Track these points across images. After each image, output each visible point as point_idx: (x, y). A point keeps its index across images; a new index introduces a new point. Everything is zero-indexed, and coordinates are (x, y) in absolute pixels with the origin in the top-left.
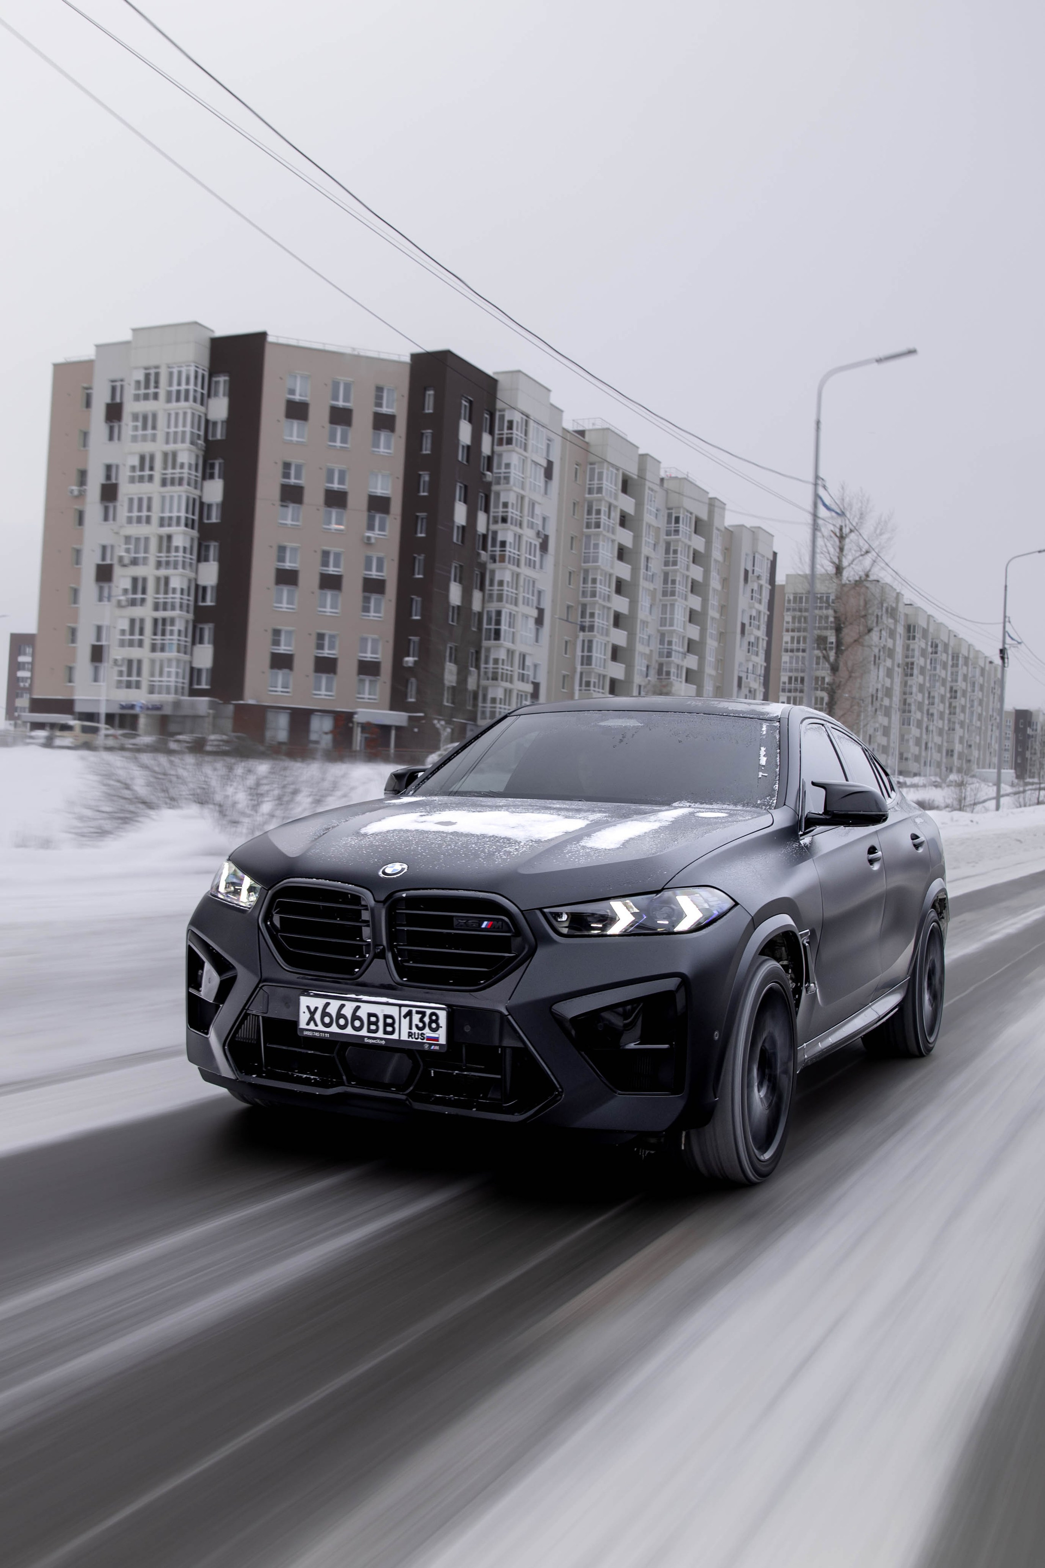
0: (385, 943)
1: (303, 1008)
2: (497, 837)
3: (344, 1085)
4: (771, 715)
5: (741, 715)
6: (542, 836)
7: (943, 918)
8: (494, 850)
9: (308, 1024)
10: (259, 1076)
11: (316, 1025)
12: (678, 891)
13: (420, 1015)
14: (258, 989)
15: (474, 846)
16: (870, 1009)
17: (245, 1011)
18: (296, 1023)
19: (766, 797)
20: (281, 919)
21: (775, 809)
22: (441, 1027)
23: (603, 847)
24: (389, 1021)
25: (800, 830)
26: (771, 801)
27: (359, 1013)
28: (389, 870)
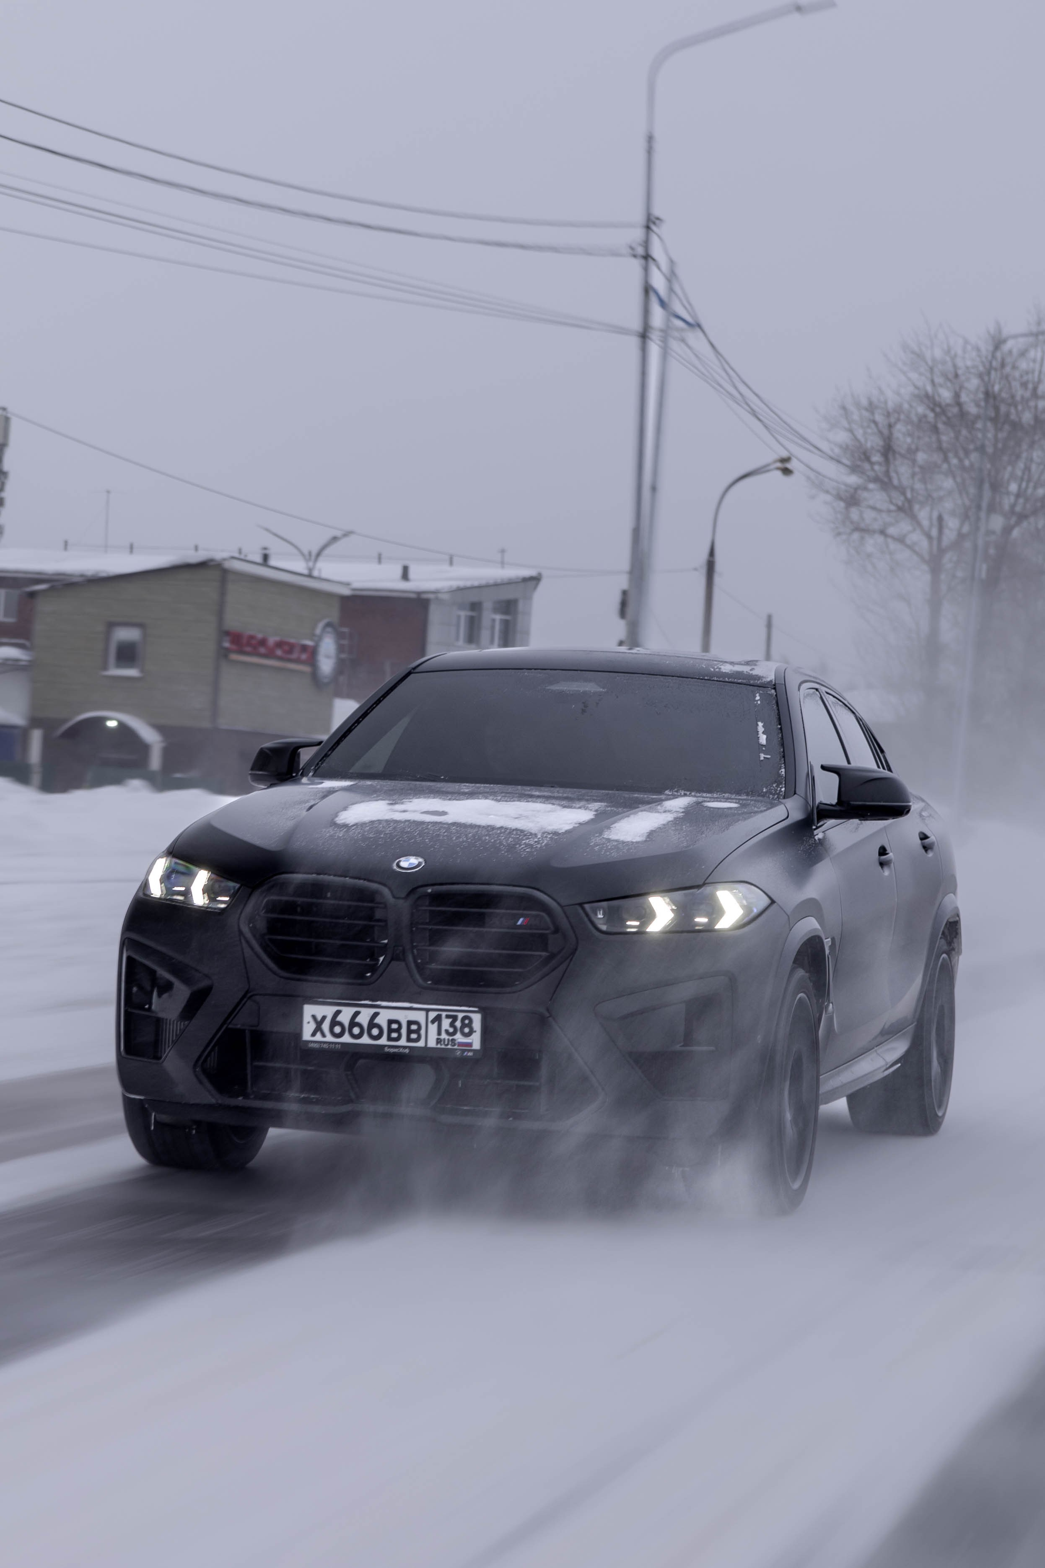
0: (404, 943)
1: (307, 1018)
3: (352, 1103)
4: (764, 680)
7: (954, 949)
9: (314, 1034)
10: (246, 1098)
11: (324, 1035)
12: (719, 887)
13: (450, 1020)
14: (245, 999)
17: (225, 1026)
18: (299, 1034)
19: (773, 784)
21: (784, 798)
22: (475, 1032)
24: (414, 1027)
25: (812, 824)
26: (779, 789)
27: (377, 1020)
28: (404, 864)
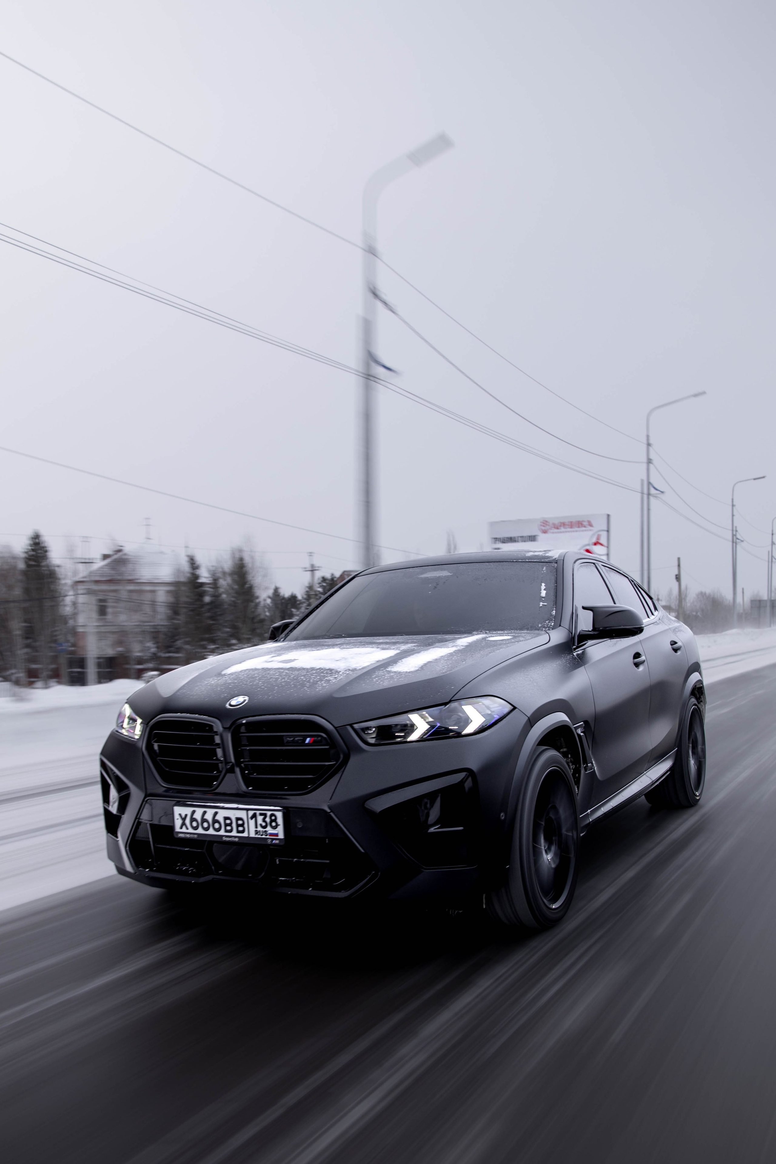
0: (233, 760)
1: (177, 816)
2: (322, 669)
3: (213, 874)
4: (550, 558)
5: (527, 560)
6: (358, 665)
7: (701, 701)
8: (318, 680)
9: (181, 828)
10: (151, 870)
11: (187, 829)
12: (463, 702)
13: (262, 817)
14: (144, 803)
15: (302, 677)
16: (645, 775)
17: (137, 820)
18: (172, 827)
19: (546, 621)
20: (159, 746)
21: (551, 630)
22: (279, 825)
23: (405, 671)
24: (240, 822)
25: (574, 645)
26: (549, 624)
27: (217, 818)
28: (234, 702)
